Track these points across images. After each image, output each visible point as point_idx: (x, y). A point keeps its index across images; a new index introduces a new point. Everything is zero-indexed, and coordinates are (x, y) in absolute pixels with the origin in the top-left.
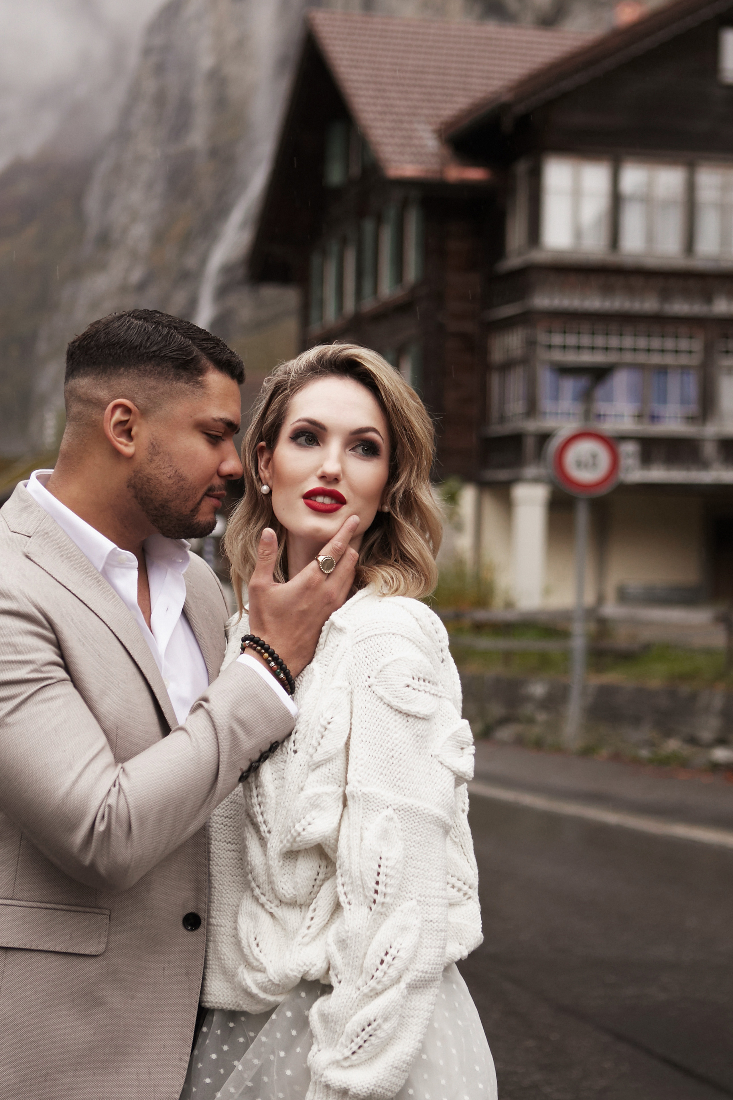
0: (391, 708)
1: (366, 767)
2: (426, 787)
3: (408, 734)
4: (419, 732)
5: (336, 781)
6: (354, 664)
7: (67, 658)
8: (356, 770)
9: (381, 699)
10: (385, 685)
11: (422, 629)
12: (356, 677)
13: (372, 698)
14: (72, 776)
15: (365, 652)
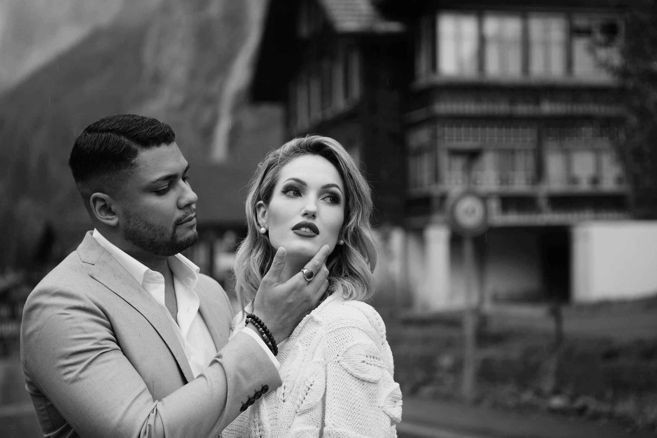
0: (353, 376)
1: (338, 415)
2: (375, 428)
3: (364, 393)
4: (371, 392)
5: (315, 423)
6: (327, 347)
7: (117, 337)
8: (331, 417)
9: (346, 370)
10: (348, 361)
11: (370, 323)
12: (329, 355)
13: (340, 369)
14: (124, 408)
15: (335, 339)
